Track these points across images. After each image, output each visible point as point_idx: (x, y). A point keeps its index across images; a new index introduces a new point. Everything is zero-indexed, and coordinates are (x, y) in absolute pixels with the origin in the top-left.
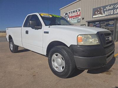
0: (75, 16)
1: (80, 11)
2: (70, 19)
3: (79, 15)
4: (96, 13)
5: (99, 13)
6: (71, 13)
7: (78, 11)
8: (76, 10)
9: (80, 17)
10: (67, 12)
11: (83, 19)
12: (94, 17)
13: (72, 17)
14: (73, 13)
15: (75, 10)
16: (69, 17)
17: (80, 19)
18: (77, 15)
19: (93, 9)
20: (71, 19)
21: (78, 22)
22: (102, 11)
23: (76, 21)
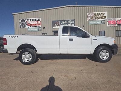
0: (35, 25)
1: (40, 20)
2: (29, 26)
3: (39, 24)
4: (55, 24)
5: (57, 25)
6: (29, 20)
7: (38, 20)
8: (36, 19)
9: (41, 26)
10: (24, 19)
11: (44, 28)
12: (54, 27)
13: (31, 25)
14: (32, 21)
15: (34, 19)
16: (27, 24)
17: (41, 28)
18: (37, 23)
19: (53, 21)
20: (31, 27)
21: (39, 30)
22: (60, 24)
23: (37, 30)
